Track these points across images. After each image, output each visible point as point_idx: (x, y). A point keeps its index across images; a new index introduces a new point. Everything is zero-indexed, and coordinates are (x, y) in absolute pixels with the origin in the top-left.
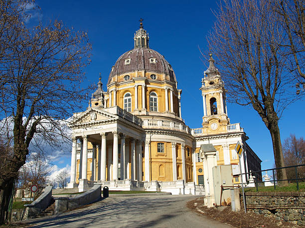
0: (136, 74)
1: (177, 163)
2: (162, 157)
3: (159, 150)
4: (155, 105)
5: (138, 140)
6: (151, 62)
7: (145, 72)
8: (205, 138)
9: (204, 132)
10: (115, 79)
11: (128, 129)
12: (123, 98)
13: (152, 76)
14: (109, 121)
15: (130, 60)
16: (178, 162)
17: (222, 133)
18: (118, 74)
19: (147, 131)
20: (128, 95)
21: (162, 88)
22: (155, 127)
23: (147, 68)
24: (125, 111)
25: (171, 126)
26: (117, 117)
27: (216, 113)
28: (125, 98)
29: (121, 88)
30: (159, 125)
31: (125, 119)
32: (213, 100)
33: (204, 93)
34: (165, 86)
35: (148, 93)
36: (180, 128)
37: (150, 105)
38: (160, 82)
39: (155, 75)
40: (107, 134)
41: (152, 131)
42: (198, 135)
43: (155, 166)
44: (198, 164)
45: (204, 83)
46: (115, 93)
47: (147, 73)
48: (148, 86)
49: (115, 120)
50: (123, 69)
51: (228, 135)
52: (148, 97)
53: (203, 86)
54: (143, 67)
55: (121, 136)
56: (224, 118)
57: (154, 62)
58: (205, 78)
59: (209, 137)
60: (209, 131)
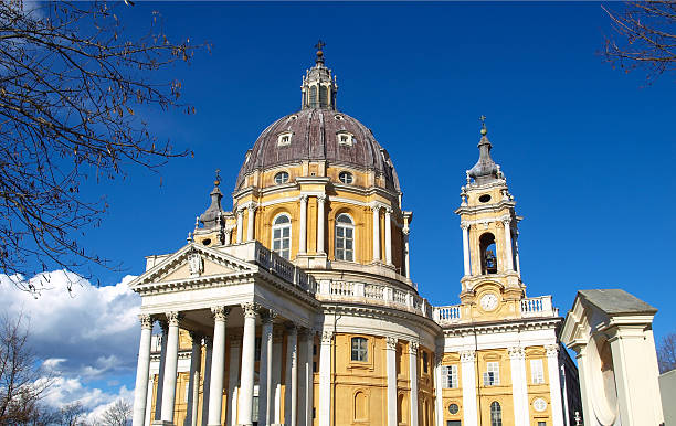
0: (303, 169)
1: (398, 389)
2: (362, 372)
3: (354, 356)
4: (349, 245)
5: (303, 328)
6: (340, 142)
7: (327, 166)
8: (466, 329)
9: (465, 315)
10: (252, 179)
11: (280, 299)
12: (270, 225)
13: (342, 175)
14: (234, 278)
15: (290, 135)
16: (401, 385)
17: (509, 318)
18: (262, 169)
19: (328, 307)
20: (283, 220)
21: (367, 205)
22: (346, 298)
23: (331, 155)
24: (276, 255)
25: (386, 297)
26: (255, 269)
27: (494, 271)
28: (275, 227)
29: (267, 202)
30: (357, 293)
31: (273, 273)
32: (487, 240)
33: (466, 221)
34: (373, 201)
35: (331, 215)
36: (407, 302)
37: (337, 244)
38: (361, 191)
39: (349, 174)
40: (228, 310)
41: (340, 308)
42: (450, 322)
43: (345, 394)
44: (449, 393)
45: (467, 197)
46: (251, 214)
47: (332, 167)
48: (331, 198)
49: (249, 276)
50: (273, 158)
51: (523, 324)
52: (331, 225)
53: (463, 204)
54: (321, 153)
55: (262, 315)
56: (513, 282)
57: (349, 141)
58: (468, 186)
59: (475, 328)
60: (476, 313)
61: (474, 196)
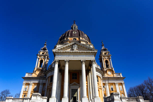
0: (80, 38)
3: (97, 81)
18: (70, 37)
61: (104, 53)
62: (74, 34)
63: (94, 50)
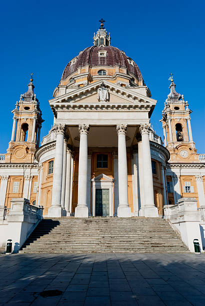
62: (101, 58)
63: (147, 102)
